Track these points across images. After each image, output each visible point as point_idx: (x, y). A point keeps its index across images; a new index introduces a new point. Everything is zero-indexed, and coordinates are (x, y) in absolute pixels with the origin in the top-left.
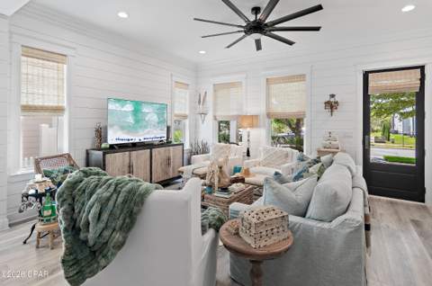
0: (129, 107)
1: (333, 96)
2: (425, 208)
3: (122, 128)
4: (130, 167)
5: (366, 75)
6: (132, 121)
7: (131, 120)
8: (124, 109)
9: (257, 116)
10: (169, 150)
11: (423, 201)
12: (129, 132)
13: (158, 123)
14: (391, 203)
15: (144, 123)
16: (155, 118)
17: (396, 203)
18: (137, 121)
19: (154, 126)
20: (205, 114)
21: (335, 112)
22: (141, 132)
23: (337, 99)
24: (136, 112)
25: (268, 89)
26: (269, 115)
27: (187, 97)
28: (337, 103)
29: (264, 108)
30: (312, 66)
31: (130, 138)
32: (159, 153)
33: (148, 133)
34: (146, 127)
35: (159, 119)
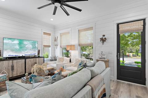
0: (16, 42)
1: (104, 36)
2: (145, 88)
4: (12, 67)
5: (118, 25)
7: (17, 47)
9: (74, 45)
10: (36, 60)
11: (145, 85)
12: (16, 52)
13: (33, 48)
14: (129, 85)
16: (31, 46)
17: (131, 85)
18: (21, 48)
20: (57, 45)
21: (105, 43)
22: (23, 52)
23: (106, 37)
24: (20, 44)
25: (79, 34)
26: (79, 45)
27: (50, 38)
28: (105, 38)
29: (78, 42)
30: (96, 23)
32: (30, 61)
33: (27, 52)
34: (26, 50)
35: (33, 46)
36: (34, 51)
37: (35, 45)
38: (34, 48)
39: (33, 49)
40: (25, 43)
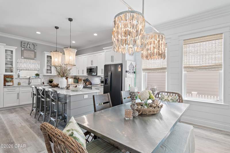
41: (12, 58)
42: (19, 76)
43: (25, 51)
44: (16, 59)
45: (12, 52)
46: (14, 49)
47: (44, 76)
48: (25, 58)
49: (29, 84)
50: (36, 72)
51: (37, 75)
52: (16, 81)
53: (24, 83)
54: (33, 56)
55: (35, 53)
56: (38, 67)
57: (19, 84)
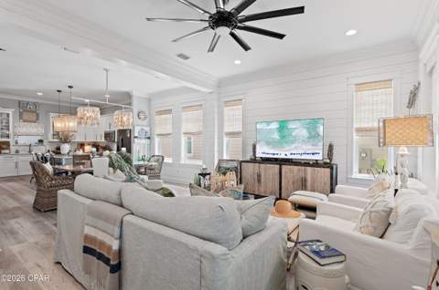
0: (275, 126)
3: (268, 143)
6: (278, 137)
7: (276, 136)
8: (270, 127)
10: (305, 170)
12: (274, 147)
13: (309, 138)
15: (291, 139)
16: (305, 133)
18: (283, 137)
19: (303, 141)
24: (282, 129)
31: (276, 152)
33: (296, 148)
34: (293, 143)
35: (310, 133)
36: (313, 145)
37: (315, 128)
38: (313, 136)
39: (311, 140)
40: (291, 125)
41: (8, 123)
42: (17, 143)
43: (25, 113)
44: (13, 123)
45: (8, 115)
46: (10, 112)
47: (50, 142)
48: (25, 121)
49: (30, 152)
50: (39, 138)
51: (41, 141)
52: (13, 149)
53: (23, 150)
54: (34, 118)
55: (38, 115)
56: (41, 131)
57: (17, 152)
